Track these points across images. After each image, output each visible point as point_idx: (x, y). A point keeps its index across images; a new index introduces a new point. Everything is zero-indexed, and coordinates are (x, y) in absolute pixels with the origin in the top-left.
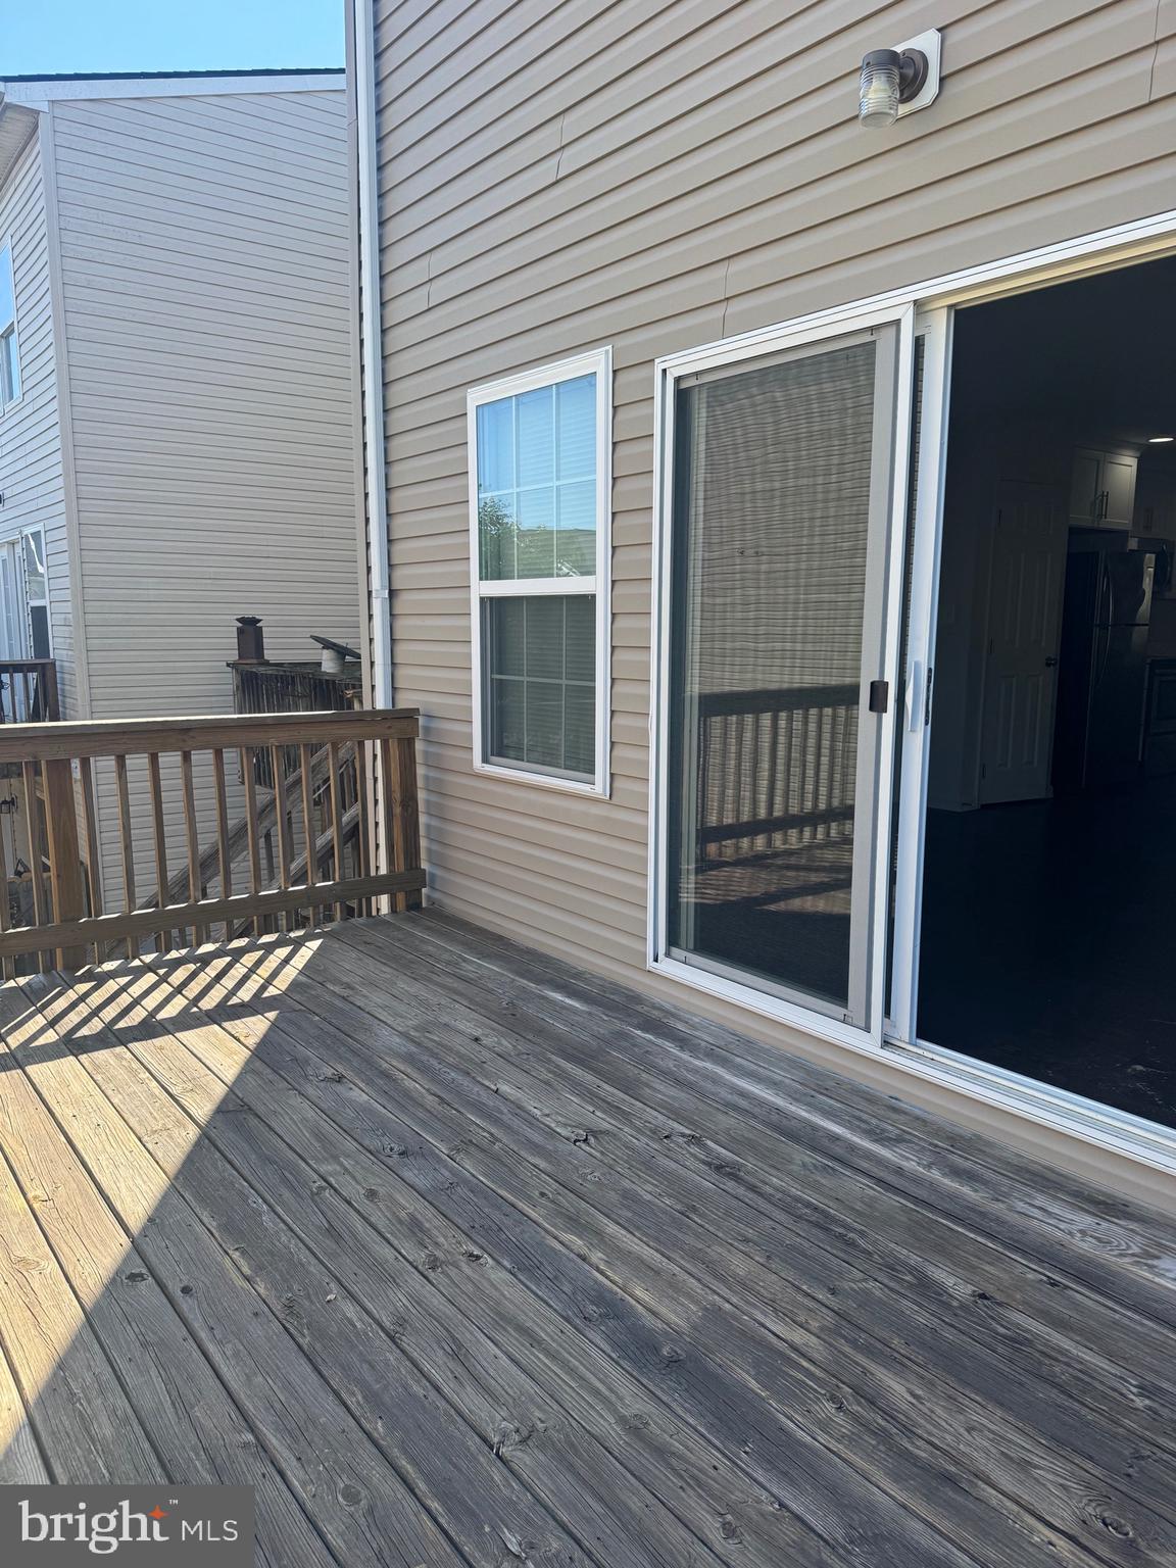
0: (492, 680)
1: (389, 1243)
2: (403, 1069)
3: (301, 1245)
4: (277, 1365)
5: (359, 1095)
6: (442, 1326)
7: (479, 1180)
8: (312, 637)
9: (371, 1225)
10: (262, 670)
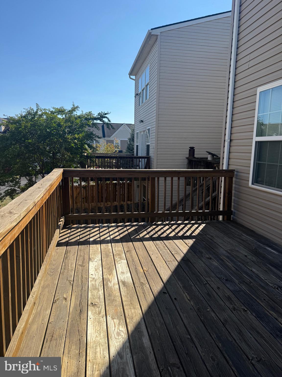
0: (257, 163)
1: (223, 301)
2: (226, 259)
3: (201, 296)
4: (195, 322)
5: (215, 263)
6: (236, 325)
7: (246, 291)
8: (206, 151)
9: (218, 295)
10: (194, 159)
